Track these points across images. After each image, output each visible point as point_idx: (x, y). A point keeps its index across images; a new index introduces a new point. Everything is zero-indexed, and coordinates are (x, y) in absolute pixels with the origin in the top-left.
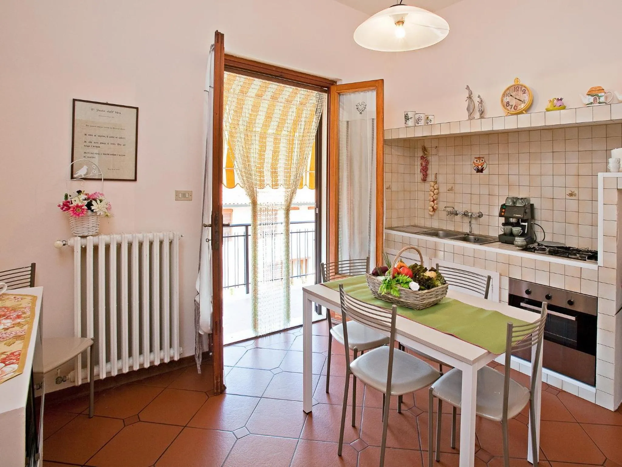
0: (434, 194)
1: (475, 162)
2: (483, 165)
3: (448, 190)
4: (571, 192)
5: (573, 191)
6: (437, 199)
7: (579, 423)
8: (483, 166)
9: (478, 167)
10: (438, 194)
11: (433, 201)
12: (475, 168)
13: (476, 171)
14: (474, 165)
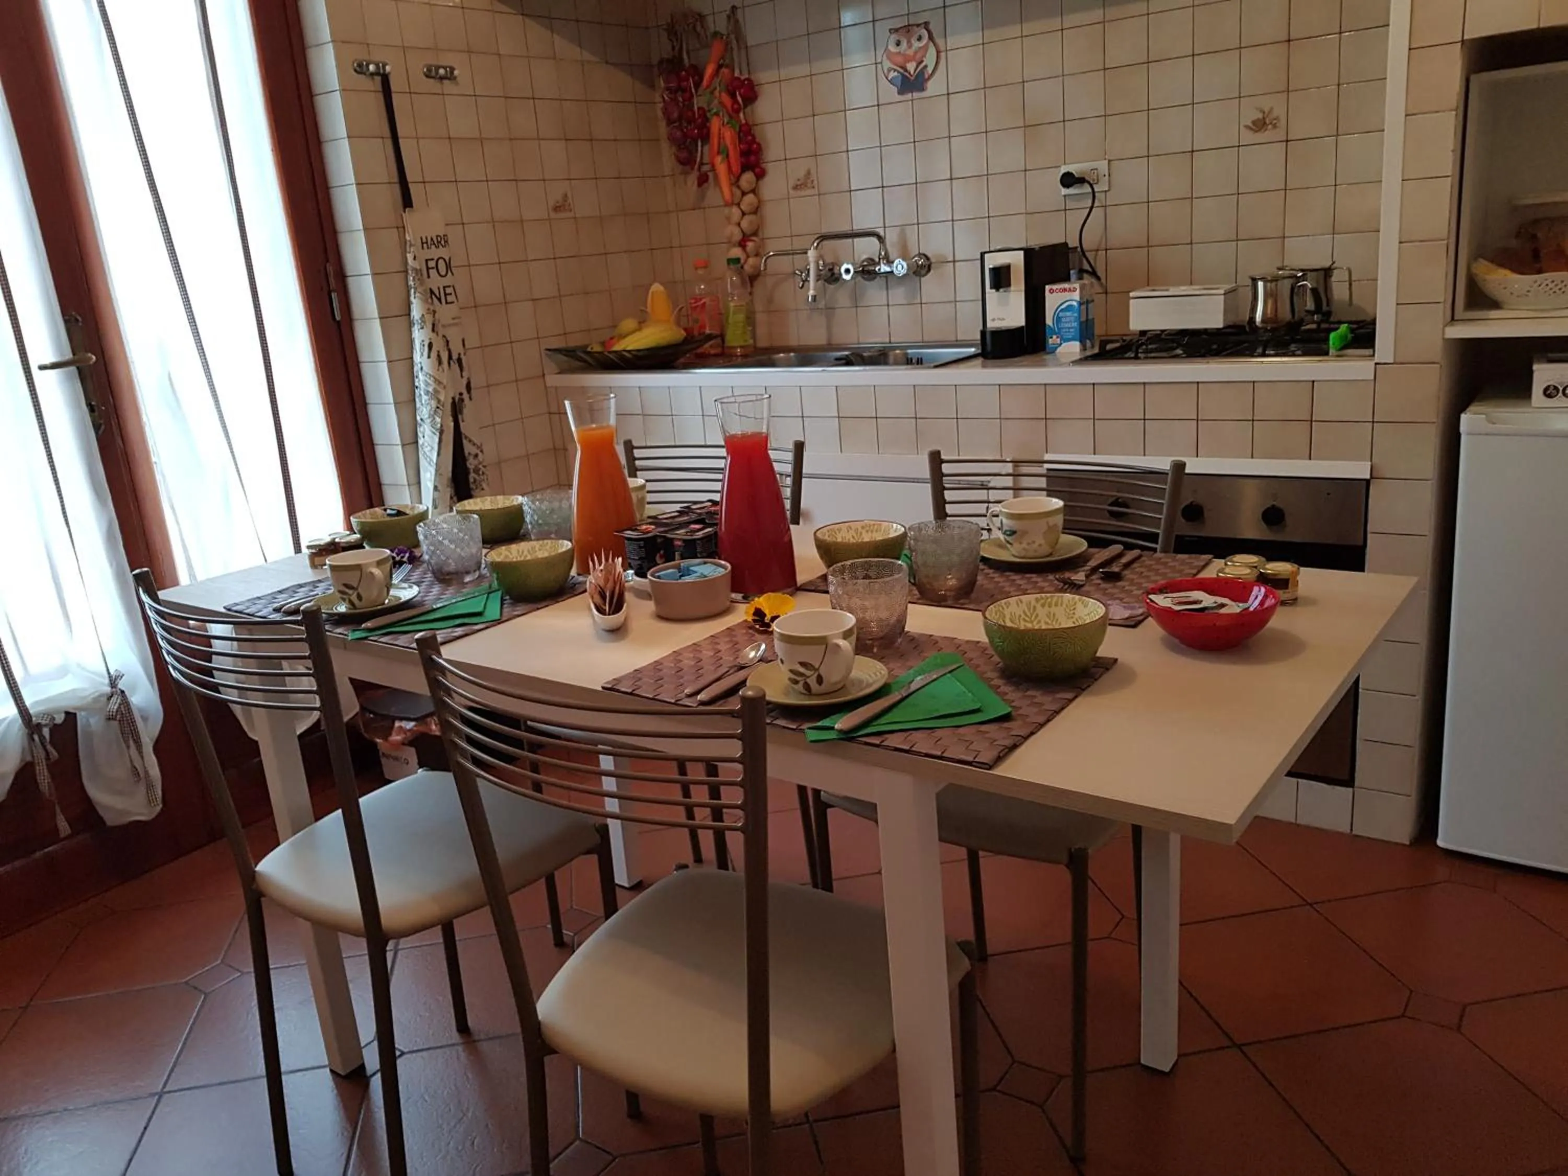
0: (744, 214)
1: (892, 48)
2: (924, 56)
3: (796, 188)
4: (1260, 116)
5: (1266, 110)
6: (755, 234)
7: (1311, 905)
8: (922, 61)
9: (906, 70)
10: (756, 211)
11: (742, 244)
12: (892, 74)
13: (895, 89)
14: (887, 64)
